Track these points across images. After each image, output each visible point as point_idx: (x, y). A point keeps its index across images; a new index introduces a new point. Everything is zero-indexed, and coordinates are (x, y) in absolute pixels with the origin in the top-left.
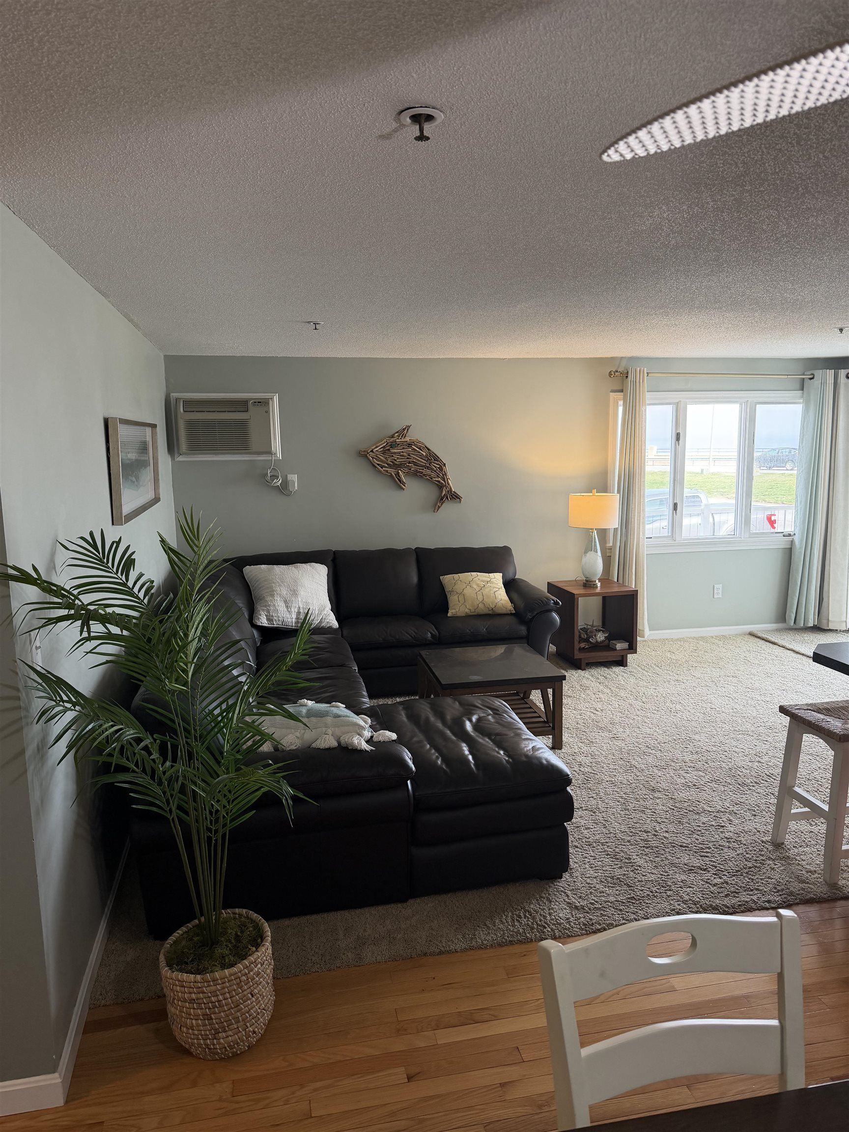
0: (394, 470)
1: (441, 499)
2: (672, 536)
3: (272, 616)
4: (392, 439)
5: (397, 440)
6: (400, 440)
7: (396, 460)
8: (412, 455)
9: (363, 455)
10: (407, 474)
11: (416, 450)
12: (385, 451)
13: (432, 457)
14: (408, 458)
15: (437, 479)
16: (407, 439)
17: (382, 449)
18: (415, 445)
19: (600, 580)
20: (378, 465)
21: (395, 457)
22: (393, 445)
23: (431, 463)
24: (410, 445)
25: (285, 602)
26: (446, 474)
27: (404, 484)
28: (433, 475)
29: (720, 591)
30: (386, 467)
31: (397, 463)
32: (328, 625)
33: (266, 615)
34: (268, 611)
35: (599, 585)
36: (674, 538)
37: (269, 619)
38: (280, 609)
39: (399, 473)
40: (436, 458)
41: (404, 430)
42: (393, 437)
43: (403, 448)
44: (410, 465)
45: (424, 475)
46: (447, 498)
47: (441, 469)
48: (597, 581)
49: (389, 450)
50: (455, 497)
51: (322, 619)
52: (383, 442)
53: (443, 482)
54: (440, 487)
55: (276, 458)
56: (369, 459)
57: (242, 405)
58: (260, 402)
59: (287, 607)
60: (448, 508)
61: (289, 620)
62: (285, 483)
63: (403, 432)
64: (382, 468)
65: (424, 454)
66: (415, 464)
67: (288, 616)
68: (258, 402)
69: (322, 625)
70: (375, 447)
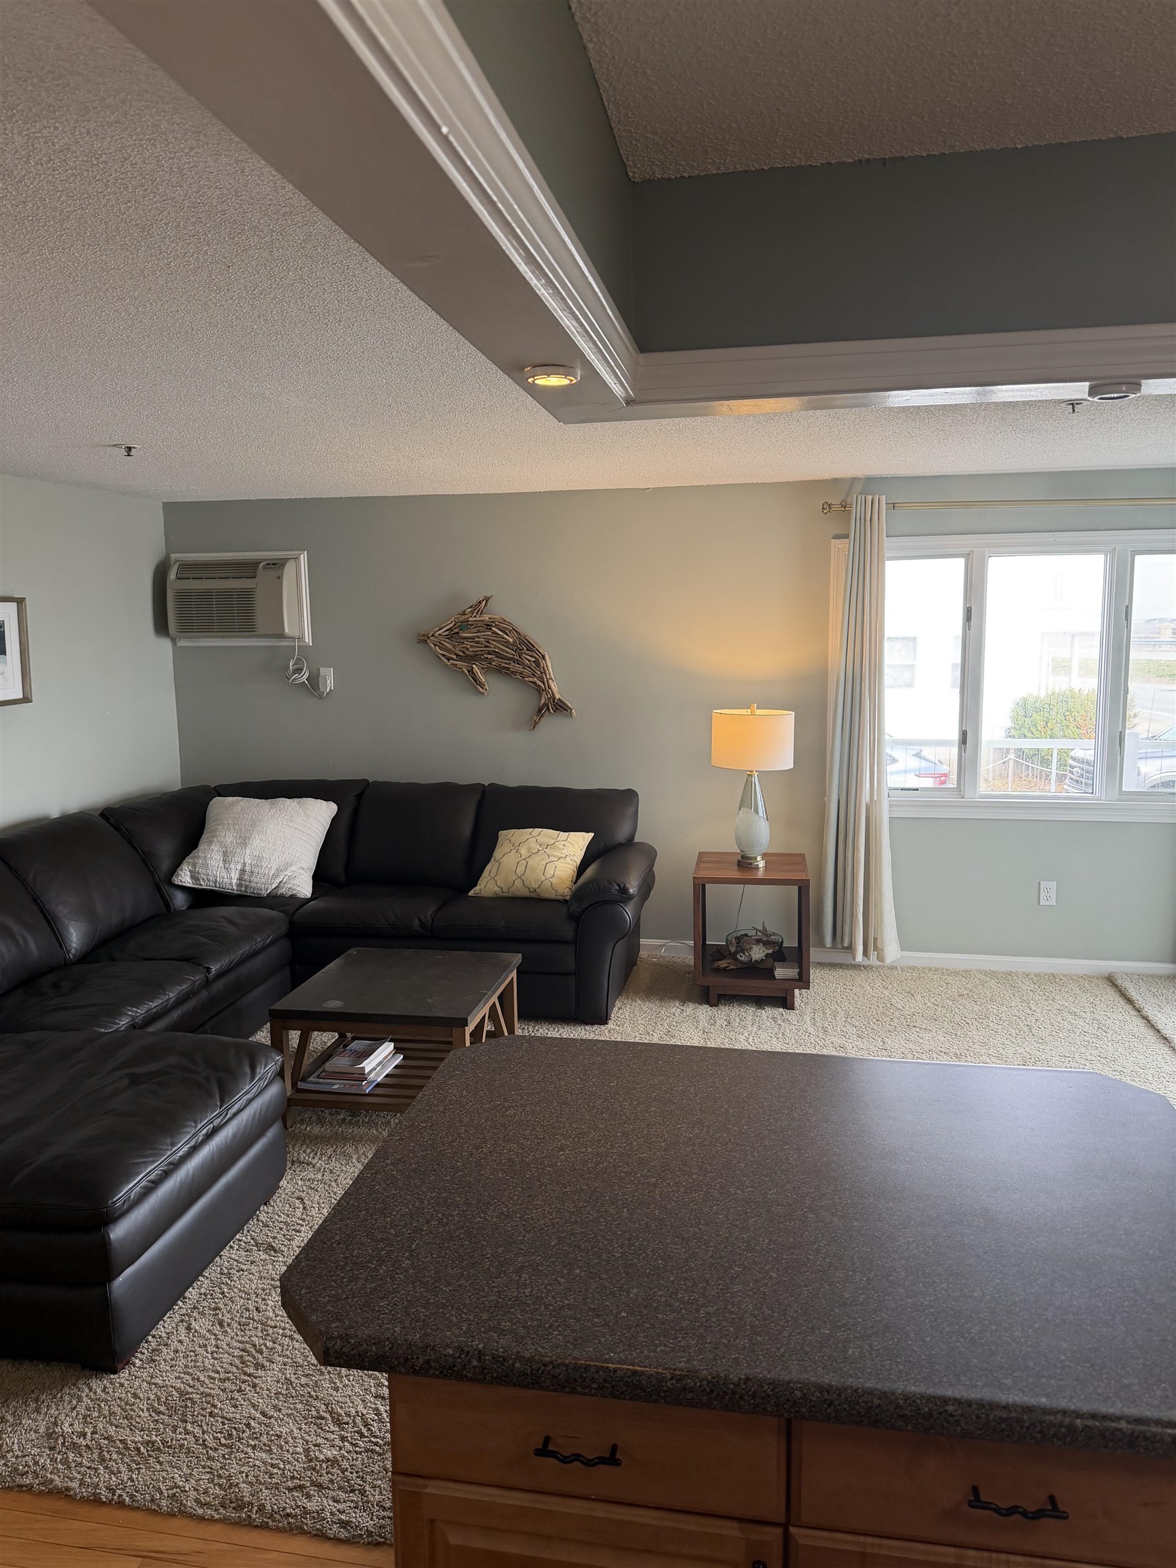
0: (466, 664)
1: (540, 711)
2: (959, 789)
3: (198, 873)
4: (463, 617)
5: (470, 619)
6: (475, 619)
7: (468, 649)
8: (491, 642)
9: (423, 640)
10: (487, 670)
11: (498, 634)
12: (452, 635)
13: (525, 646)
14: (485, 647)
15: (531, 679)
16: (486, 617)
17: (447, 632)
18: (496, 626)
19: (764, 856)
20: (443, 655)
21: (467, 644)
22: (464, 625)
23: (522, 653)
24: (488, 626)
25: (225, 853)
26: (545, 672)
27: (482, 685)
28: (526, 672)
29: (1053, 894)
30: (453, 659)
31: (471, 653)
32: (290, 893)
33: (190, 871)
34: (194, 865)
35: (761, 864)
36: (962, 793)
37: (194, 877)
38: (212, 863)
39: (473, 668)
40: (530, 647)
41: (480, 603)
42: (464, 614)
43: (479, 632)
44: (489, 656)
45: (513, 672)
46: (548, 709)
47: (537, 663)
48: (759, 858)
49: (457, 633)
50: (560, 707)
51: (280, 882)
52: (449, 622)
53: (541, 684)
54: (540, 689)
55: (301, 644)
56: (430, 647)
57: (248, 569)
58: (276, 564)
59: (225, 861)
60: (551, 725)
61: (225, 880)
62: (314, 681)
63: (477, 608)
64: (448, 660)
65: (511, 640)
66: (498, 655)
67: (225, 875)
68: (273, 564)
69: (280, 892)
70: (438, 629)
